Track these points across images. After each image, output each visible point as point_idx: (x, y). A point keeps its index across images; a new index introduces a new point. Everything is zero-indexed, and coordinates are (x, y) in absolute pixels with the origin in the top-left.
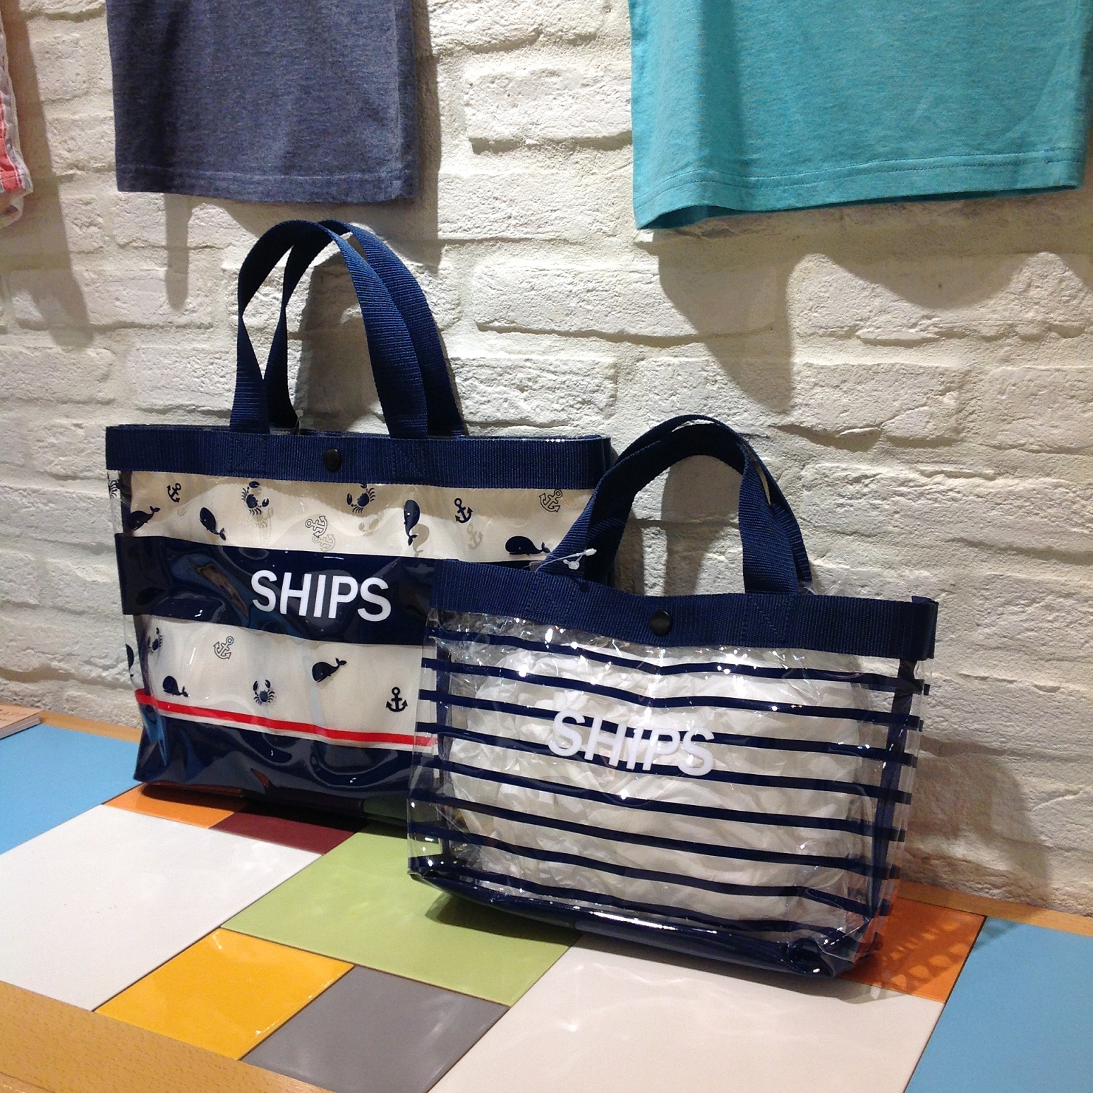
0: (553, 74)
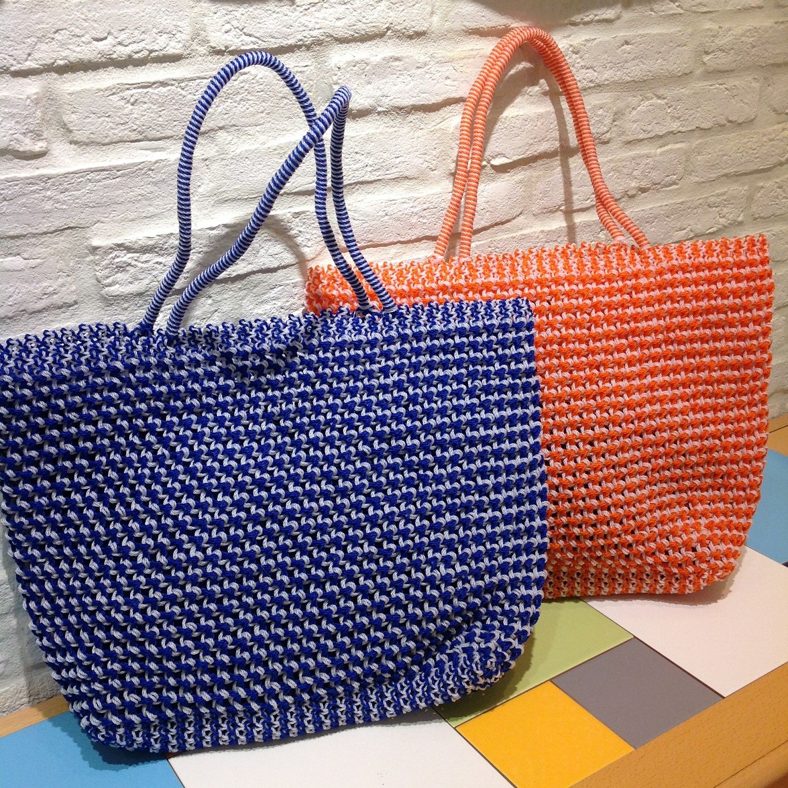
0: (397, 59)
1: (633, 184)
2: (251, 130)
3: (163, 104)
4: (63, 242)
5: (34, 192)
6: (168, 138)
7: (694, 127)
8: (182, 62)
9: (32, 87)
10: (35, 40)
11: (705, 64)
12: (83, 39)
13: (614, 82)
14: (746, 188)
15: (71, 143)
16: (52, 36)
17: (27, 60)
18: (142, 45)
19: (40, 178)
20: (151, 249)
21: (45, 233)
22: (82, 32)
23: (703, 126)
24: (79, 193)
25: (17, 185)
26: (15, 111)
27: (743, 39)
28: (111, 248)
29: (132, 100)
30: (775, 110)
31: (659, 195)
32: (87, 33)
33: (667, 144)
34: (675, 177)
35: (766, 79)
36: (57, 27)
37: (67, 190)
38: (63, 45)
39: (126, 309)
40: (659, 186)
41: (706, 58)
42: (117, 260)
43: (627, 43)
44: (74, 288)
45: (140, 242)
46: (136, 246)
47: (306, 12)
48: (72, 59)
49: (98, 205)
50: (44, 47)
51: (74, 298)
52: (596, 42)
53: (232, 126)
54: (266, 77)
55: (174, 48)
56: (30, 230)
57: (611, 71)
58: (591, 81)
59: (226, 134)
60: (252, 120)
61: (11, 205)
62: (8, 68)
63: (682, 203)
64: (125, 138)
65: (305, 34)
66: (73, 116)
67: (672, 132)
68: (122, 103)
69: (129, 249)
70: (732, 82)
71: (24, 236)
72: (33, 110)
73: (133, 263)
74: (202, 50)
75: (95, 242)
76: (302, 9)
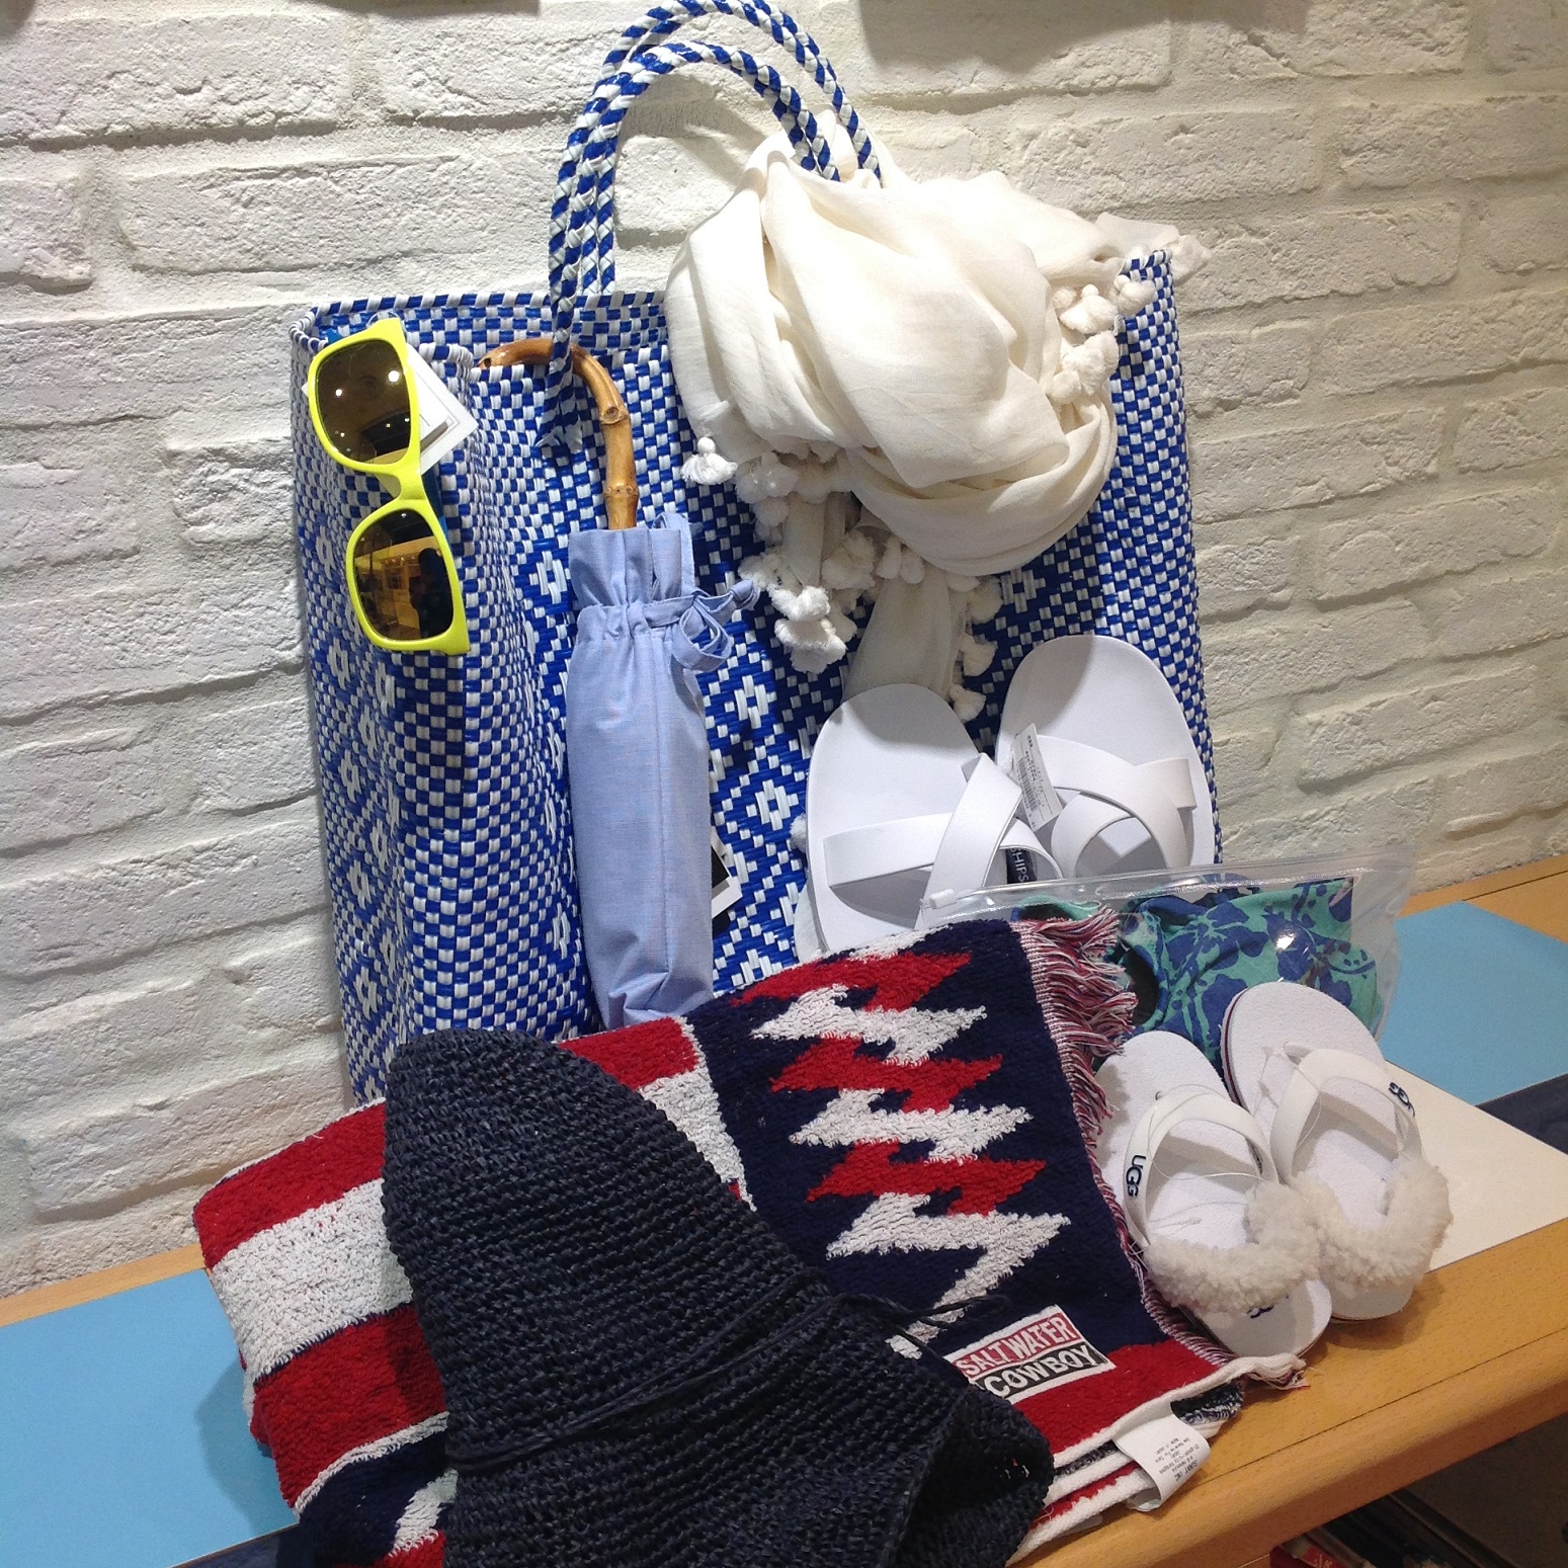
1: (1206, 393)
2: (463, 260)
3: (299, 208)
4: (115, 441)
5: (66, 350)
6: (309, 267)
7: (1326, 291)
8: (335, 135)
9: (67, 168)
10: (74, 88)
11: (1343, 172)
12: (159, 90)
13: (1161, 202)
14: (1440, 409)
15: (134, 268)
16: (104, 83)
17: (58, 122)
18: (263, 103)
19: (75, 326)
20: (274, 463)
21: (85, 424)
22: (158, 78)
23: (1345, 289)
24: (146, 355)
25: (35, 336)
26: (36, 208)
27: (1421, 128)
28: (201, 456)
29: (245, 198)
30: (1495, 265)
31: (1259, 417)
32: (166, 79)
33: (1272, 322)
34: (1291, 383)
35: (1474, 205)
36: (113, 67)
37: (124, 349)
38: (123, 98)
39: (227, 568)
40: (1258, 400)
41: (1347, 163)
42: (211, 478)
43: (1184, 129)
44: (133, 524)
45: (254, 448)
46: (247, 455)
47: (563, 55)
48: (138, 124)
49: (180, 379)
50: (89, 101)
51: (133, 541)
52: (1121, 126)
53: (426, 251)
54: (489, 167)
55: (321, 110)
56: (57, 417)
57: (1154, 181)
58: (1114, 197)
59: (414, 265)
60: (462, 242)
61: (25, 370)
62: (25, 135)
63: (1307, 433)
64: (231, 264)
65: (560, 93)
66: (139, 221)
67: (1282, 298)
68: (226, 203)
69: (234, 460)
70: (1404, 208)
71: (47, 426)
72: (67, 207)
73: (242, 484)
74: (372, 115)
75: (174, 444)
76: (554, 50)
